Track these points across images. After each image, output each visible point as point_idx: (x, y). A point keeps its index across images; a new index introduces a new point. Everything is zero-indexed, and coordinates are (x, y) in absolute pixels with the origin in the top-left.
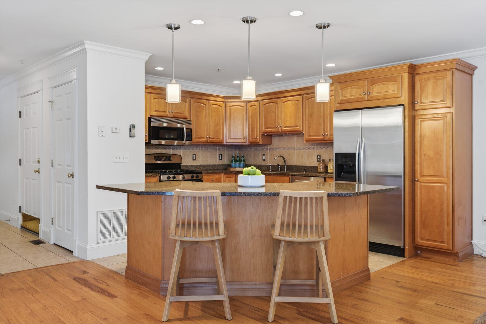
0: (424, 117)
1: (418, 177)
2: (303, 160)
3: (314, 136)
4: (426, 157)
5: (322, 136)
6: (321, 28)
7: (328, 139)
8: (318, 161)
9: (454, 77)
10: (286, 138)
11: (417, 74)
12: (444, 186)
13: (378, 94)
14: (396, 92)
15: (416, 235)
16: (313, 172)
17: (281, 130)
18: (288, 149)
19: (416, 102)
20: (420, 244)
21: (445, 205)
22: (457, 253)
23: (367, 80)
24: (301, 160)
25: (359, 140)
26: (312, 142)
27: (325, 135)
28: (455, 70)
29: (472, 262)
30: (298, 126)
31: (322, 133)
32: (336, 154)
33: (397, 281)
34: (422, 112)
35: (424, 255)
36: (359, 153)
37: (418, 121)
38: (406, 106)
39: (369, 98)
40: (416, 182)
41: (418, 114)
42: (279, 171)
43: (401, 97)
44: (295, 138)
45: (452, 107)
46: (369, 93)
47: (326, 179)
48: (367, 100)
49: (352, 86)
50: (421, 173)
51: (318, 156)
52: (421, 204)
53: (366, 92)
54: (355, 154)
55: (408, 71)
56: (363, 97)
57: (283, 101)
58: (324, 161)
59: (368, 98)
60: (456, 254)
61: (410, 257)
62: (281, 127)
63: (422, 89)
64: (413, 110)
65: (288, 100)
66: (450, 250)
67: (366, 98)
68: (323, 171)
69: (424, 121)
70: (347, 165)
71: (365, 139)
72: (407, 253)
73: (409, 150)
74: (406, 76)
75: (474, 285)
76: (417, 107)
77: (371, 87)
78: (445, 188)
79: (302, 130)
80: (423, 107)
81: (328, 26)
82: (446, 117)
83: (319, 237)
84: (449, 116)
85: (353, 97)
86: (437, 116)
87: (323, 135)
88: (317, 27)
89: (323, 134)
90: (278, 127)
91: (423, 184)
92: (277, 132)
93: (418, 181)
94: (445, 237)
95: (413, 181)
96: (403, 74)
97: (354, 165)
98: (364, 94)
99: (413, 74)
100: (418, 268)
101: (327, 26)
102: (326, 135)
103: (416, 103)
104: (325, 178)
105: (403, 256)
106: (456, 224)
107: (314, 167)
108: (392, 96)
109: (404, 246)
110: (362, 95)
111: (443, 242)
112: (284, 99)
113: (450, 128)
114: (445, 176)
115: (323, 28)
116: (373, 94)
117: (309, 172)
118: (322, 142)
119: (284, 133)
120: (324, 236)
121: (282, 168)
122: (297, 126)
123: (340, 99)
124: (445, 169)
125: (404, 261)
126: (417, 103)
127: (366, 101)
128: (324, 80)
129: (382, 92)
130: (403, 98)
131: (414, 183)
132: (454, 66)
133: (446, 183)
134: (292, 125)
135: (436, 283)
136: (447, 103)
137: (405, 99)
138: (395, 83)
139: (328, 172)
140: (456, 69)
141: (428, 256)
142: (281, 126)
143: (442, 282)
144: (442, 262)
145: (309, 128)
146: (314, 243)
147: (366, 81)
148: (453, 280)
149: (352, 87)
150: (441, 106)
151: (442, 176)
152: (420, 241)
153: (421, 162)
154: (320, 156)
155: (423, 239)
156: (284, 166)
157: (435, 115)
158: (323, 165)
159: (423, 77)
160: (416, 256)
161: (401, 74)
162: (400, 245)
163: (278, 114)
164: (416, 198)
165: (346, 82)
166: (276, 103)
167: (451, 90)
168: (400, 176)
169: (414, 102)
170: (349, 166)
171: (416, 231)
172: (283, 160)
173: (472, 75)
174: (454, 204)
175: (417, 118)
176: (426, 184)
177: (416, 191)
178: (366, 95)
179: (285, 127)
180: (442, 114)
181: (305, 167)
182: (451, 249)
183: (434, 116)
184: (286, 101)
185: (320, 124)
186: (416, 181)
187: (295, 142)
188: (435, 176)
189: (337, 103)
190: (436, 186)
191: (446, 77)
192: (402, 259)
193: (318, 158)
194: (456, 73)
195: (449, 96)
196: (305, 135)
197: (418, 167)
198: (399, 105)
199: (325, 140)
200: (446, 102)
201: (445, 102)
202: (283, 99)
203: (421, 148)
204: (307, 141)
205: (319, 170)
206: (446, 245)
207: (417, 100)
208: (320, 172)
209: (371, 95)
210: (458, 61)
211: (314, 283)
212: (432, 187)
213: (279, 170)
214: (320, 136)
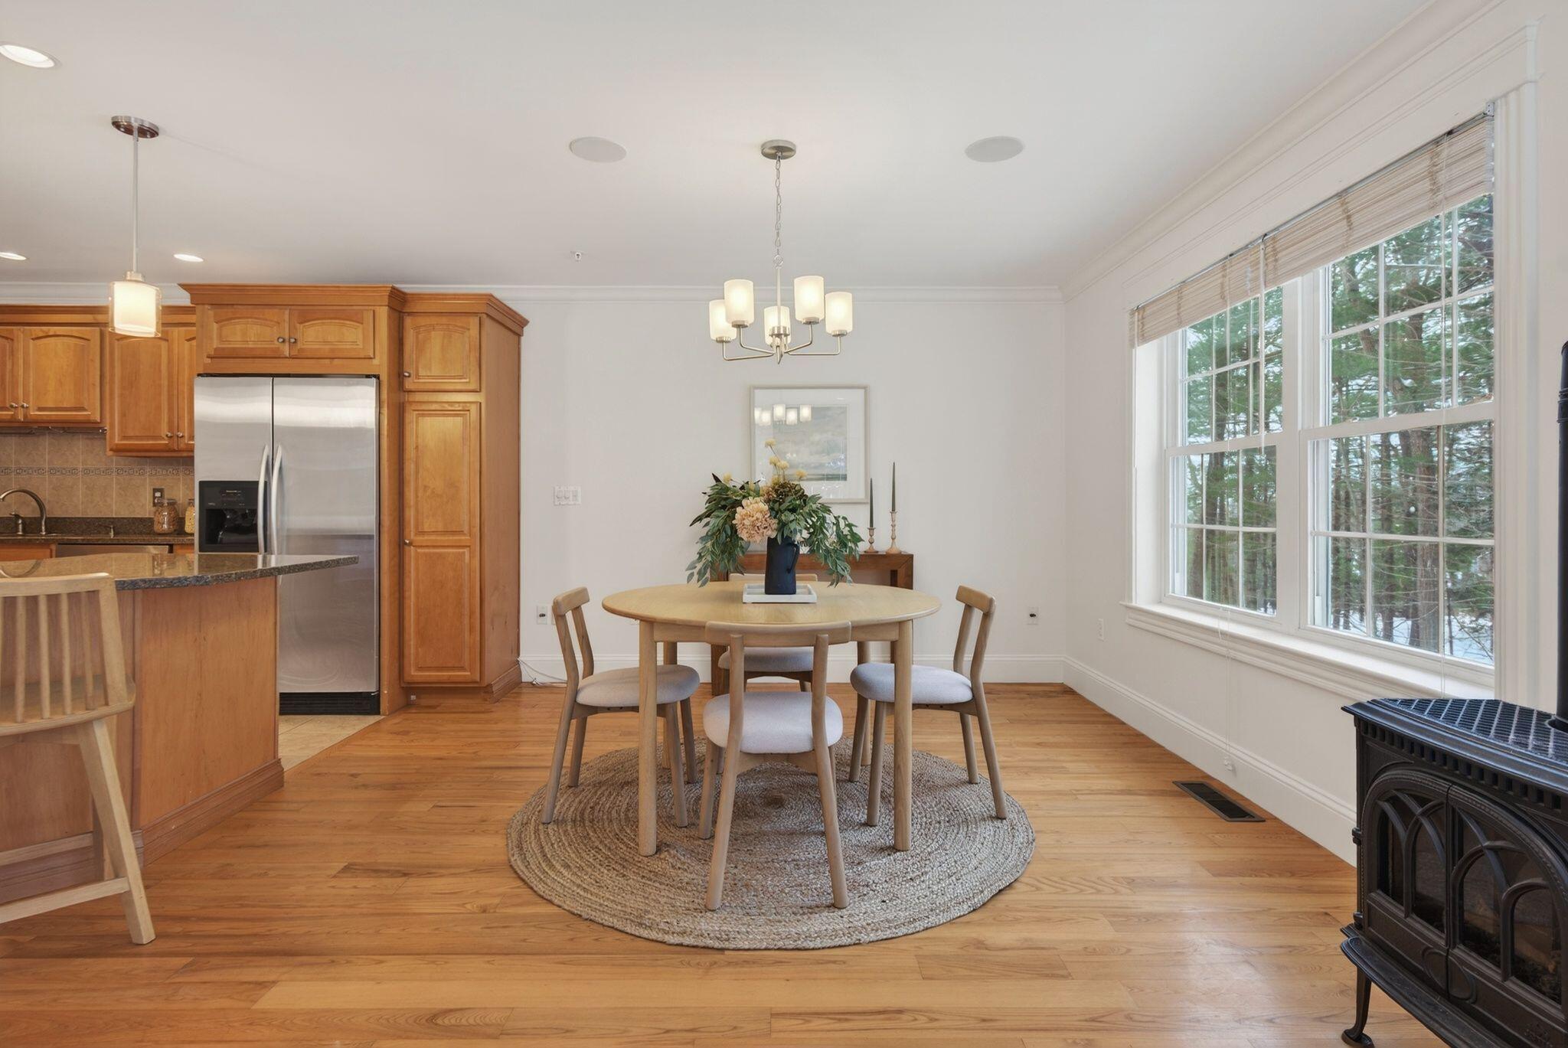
0: (424, 407)
1: (411, 535)
2: (106, 501)
3: (137, 438)
4: (429, 492)
5: (166, 438)
6: (128, 130)
7: (182, 446)
8: (155, 505)
9: (484, 333)
10: (46, 442)
11: (410, 314)
12: (464, 553)
13: (317, 347)
14: (361, 347)
15: (406, 661)
16: (141, 533)
17: (25, 416)
18: (53, 471)
19: (407, 374)
20: (416, 679)
21: (466, 595)
22: (490, 686)
23: (290, 310)
24: (100, 503)
25: (267, 451)
26: (134, 454)
27: (176, 439)
28: (485, 316)
29: (517, 700)
30: (86, 408)
31: (164, 431)
32: (201, 483)
33: (352, 775)
34: (418, 397)
35: (424, 702)
36: (266, 483)
37: (410, 416)
38: (384, 378)
39: (294, 353)
40: (407, 548)
41: (411, 400)
42: (20, 533)
43: (371, 358)
44: (80, 444)
45: (480, 391)
46: (293, 340)
47: (175, 547)
48: (288, 355)
49: (248, 318)
50: (417, 527)
51: (155, 490)
52: (417, 592)
53: (287, 337)
54: (257, 483)
55: (387, 304)
56: (278, 348)
57: (32, 335)
58: (172, 504)
59: (292, 354)
60: (487, 689)
61: (394, 711)
62: (23, 406)
63: (420, 348)
64: (399, 390)
65: (51, 333)
66: (476, 682)
67: (286, 350)
68: (169, 528)
69: (423, 415)
70: (233, 511)
71: (284, 448)
72: (384, 704)
73: (390, 477)
74: (383, 313)
75: (517, 744)
76: (409, 384)
77: (300, 327)
78: (467, 557)
79: (99, 421)
80: (422, 387)
81: (153, 133)
82: (469, 410)
83: (87, 709)
84: (474, 409)
85: (250, 346)
86: (450, 408)
87: (167, 436)
88: (116, 124)
89: (169, 435)
90: (12, 406)
91: (419, 550)
92: (10, 421)
93: (411, 544)
94: (466, 656)
95: (401, 545)
96: (377, 309)
97: (255, 512)
98: (281, 340)
99: (401, 312)
100: (406, 733)
101: (148, 132)
102: (178, 436)
103: (406, 376)
104: (171, 546)
105: (378, 713)
106: (488, 626)
107: (141, 520)
108: (353, 354)
109: (379, 691)
110: (276, 342)
111: (462, 668)
112: (38, 331)
113: (474, 435)
114: (465, 532)
115: (136, 132)
116: (304, 345)
117: (126, 533)
118: (165, 454)
119: (36, 427)
120: (107, 704)
121: (31, 525)
122: (83, 409)
123: (215, 347)
124: (466, 518)
125: (378, 722)
126: (409, 376)
127: (287, 358)
128: (140, 275)
129: (326, 342)
130: (376, 362)
131: (403, 548)
132: (484, 309)
133: (469, 546)
134: (65, 406)
135: (441, 759)
136: (469, 382)
137: (381, 362)
138: (358, 324)
139: (184, 531)
140: (488, 315)
141: (432, 701)
142: (25, 405)
143: (454, 753)
144: (460, 710)
145: (123, 415)
146: (72, 728)
147: (287, 312)
148: (477, 743)
149: (250, 320)
150: (459, 387)
151: (461, 532)
152: (414, 674)
153: (417, 503)
154: (161, 491)
155: (420, 669)
156: (38, 520)
157: (446, 405)
158: (169, 514)
159: (422, 321)
160: (408, 705)
161: (372, 308)
162: (370, 687)
163: (12, 370)
164: (407, 580)
165: (233, 305)
166: (7, 338)
167: (478, 355)
168: (370, 537)
169: (403, 373)
170: (240, 513)
171: (406, 652)
172: (34, 503)
173: (519, 335)
174: (483, 587)
175: (409, 409)
176: (427, 550)
177: (407, 567)
178: (287, 344)
179: (40, 409)
180: (461, 405)
181: (113, 520)
182: (479, 680)
183: (444, 407)
184: (44, 335)
185: (159, 408)
186: (406, 544)
187: (79, 453)
188: (446, 533)
189: (205, 355)
190: (449, 553)
191: (469, 329)
192: (371, 720)
193: (154, 498)
194: (487, 322)
195: (474, 368)
196: (113, 434)
197: (410, 514)
198: (368, 376)
199: (174, 451)
200: (467, 380)
201: (465, 378)
202: (30, 330)
203: (417, 472)
204: (118, 450)
205: (157, 528)
206: (469, 673)
207: (408, 369)
208: (158, 531)
209: (299, 345)
210: (490, 300)
211: (86, 841)
212: (440, 555)
213: (19, 531)
214: (160, 438)
